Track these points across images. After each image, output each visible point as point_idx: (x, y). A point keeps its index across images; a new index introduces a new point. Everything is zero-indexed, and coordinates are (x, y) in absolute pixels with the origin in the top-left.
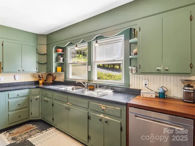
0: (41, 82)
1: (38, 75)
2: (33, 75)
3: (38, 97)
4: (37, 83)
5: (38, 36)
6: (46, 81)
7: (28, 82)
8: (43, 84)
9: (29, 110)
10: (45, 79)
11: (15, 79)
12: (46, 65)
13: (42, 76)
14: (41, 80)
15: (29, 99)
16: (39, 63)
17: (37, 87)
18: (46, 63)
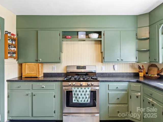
0: (141, 74)
1: (138, 65)
2: (132, 66)
3: (139, 94)
4: (136, 75)
5: (137, 18)
6: (147, 73)
7: (127, 73)
8: (145, 77)
9: (128, 107)
10: (146, 71)
11: (114, 69)
12: (148, 52)
13: (143, 67)
14: (141, 72)
15: (127, 94)
16: (139, 51)
17: (138, 82)
18: (149, 50)
